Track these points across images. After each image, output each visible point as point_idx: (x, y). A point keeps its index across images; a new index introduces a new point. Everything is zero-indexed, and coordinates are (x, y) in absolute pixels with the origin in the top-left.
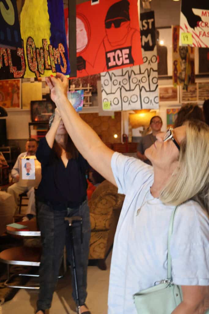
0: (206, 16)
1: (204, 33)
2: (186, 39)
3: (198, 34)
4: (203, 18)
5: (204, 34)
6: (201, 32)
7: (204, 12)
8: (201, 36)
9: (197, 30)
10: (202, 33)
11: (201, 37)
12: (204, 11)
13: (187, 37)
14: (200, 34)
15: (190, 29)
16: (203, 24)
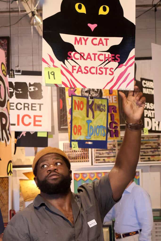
0: (81, 44)
1: (80, 67)
2: (52, 76)
3: (70, 70)
4: (77, 47)
5: (80, 70)
6: (75, 66)
7: (78, 39)
8: (75, 72)
9: (69, 64)
10: (77, 68)
11: (75, 74)
12: (78, 37)
13: (54, 74)
14: (73, 70)
15: (58, 63)
16: (78, 56)
